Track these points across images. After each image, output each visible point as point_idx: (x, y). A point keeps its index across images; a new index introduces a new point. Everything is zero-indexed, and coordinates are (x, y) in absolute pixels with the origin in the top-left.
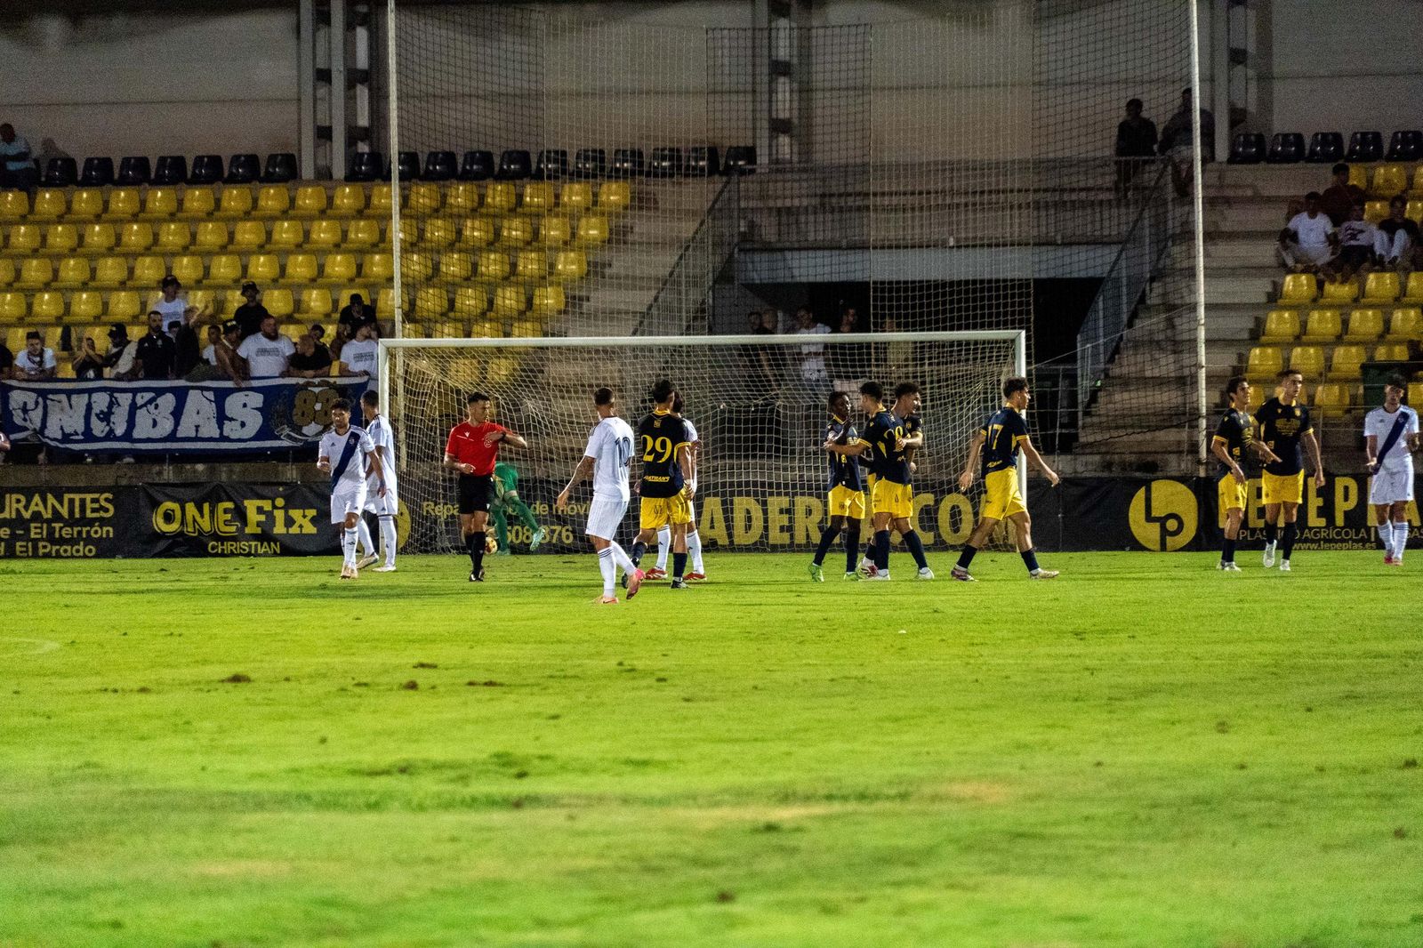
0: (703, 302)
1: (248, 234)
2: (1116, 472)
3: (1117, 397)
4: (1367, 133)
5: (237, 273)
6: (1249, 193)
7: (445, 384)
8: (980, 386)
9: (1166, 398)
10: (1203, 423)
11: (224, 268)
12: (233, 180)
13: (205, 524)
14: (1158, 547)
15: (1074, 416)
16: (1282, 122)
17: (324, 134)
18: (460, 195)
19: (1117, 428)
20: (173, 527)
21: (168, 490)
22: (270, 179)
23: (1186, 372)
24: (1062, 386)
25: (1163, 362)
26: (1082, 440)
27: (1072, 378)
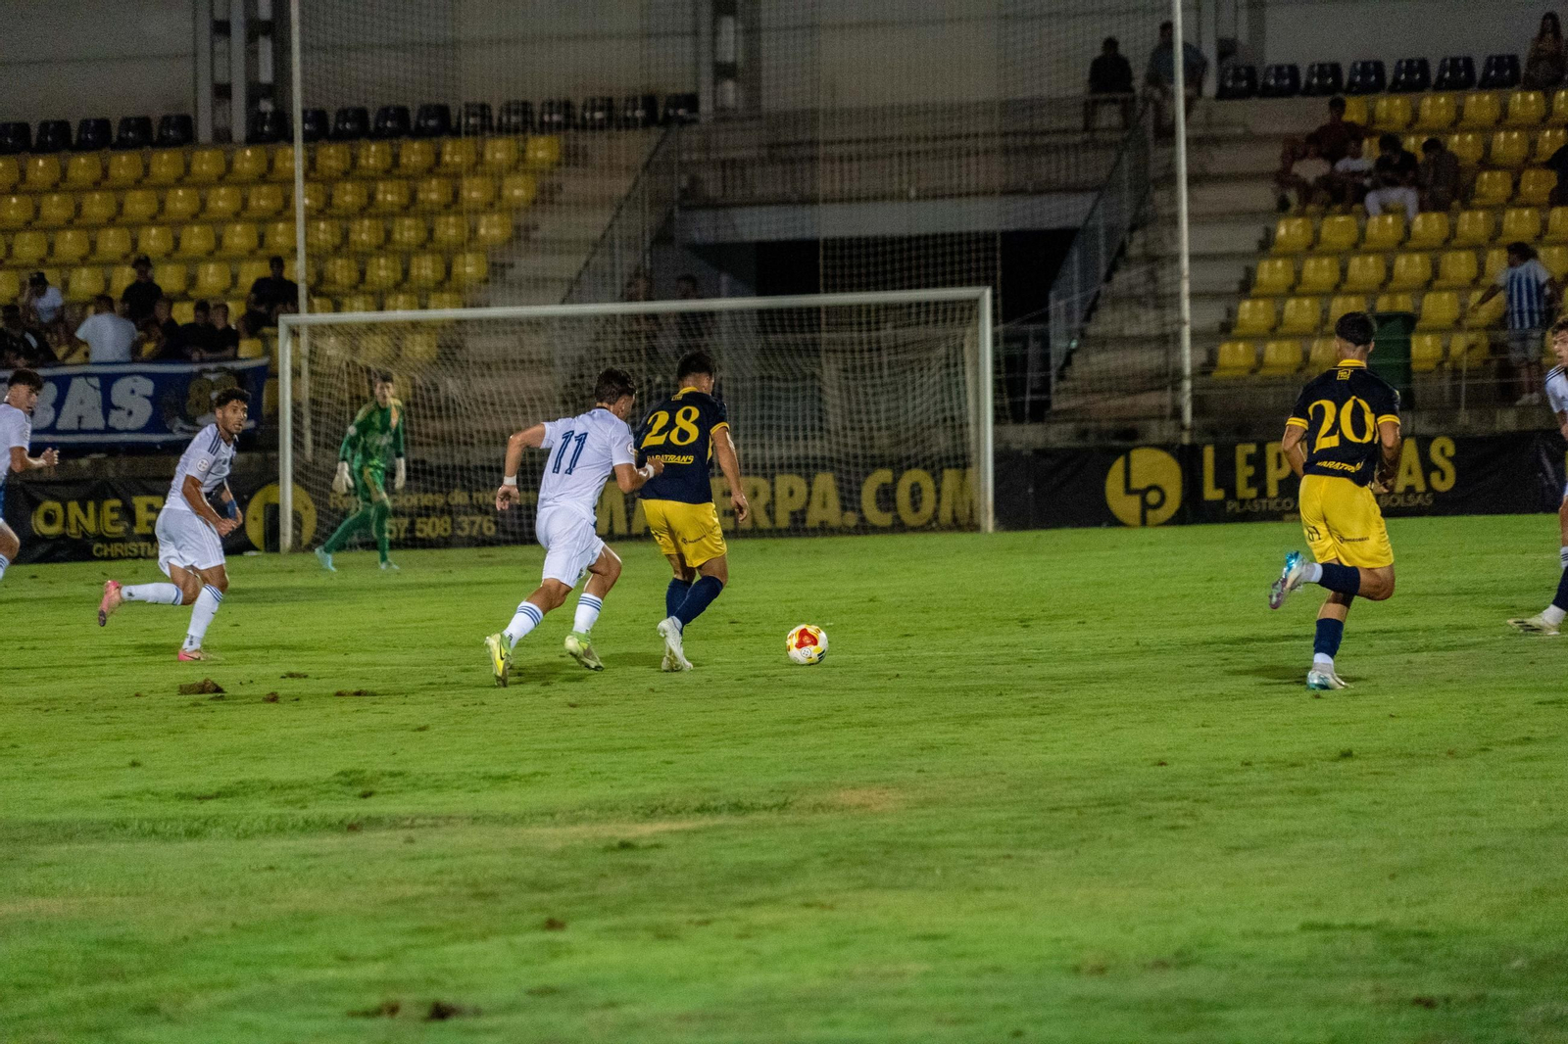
0: (638, 268)
1: (138, 204)
2: (1092, 441)
3: (1093, 359)
4: (1368, 63)
5: (126, 247)
6: (1240, 131)
7: (354, 363)
8: (942, 351)
9: (1148, 359)
10: (1187, 385)
11: (112, 242)
12: (123, 145)
13: (90, 526)
14: (1137, 521)
15: (1046, 382)
16: (1276, 54)
17: (222, 92)
18: (373, 155)
19: (1093, 392)
20: (54, 530)
21: (49, 489)
22: (164, 143)
23: (1168, 329)
24: (1033, 349)
25: (1143, 318)
26: (1055, 406)
27: (1044, 339)
